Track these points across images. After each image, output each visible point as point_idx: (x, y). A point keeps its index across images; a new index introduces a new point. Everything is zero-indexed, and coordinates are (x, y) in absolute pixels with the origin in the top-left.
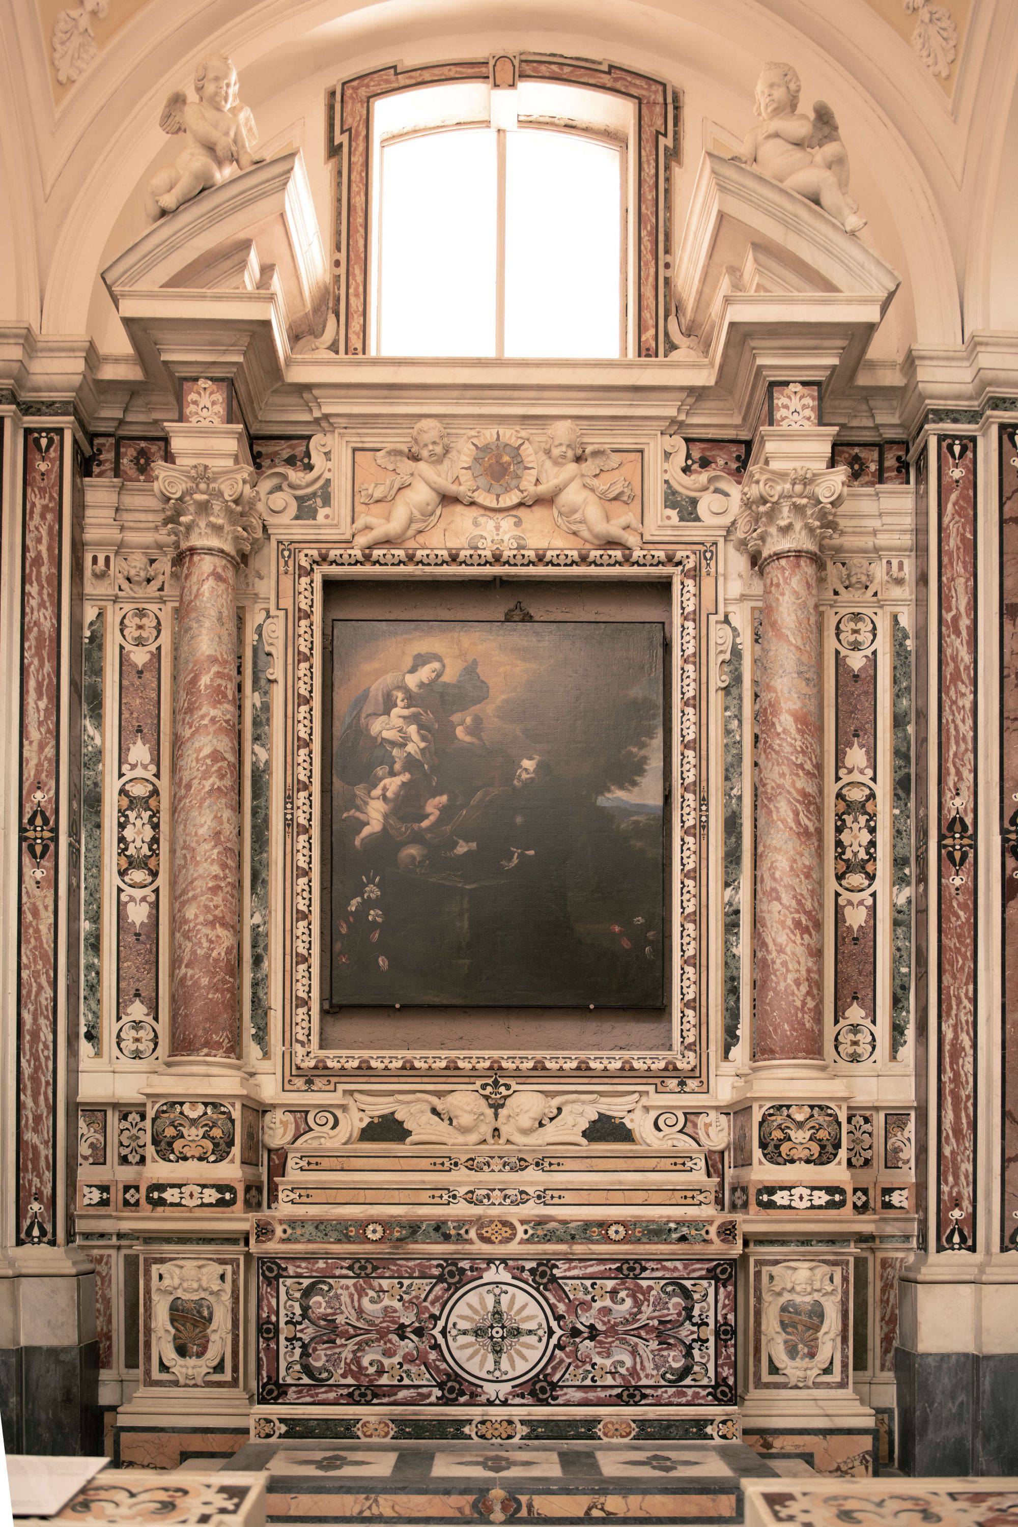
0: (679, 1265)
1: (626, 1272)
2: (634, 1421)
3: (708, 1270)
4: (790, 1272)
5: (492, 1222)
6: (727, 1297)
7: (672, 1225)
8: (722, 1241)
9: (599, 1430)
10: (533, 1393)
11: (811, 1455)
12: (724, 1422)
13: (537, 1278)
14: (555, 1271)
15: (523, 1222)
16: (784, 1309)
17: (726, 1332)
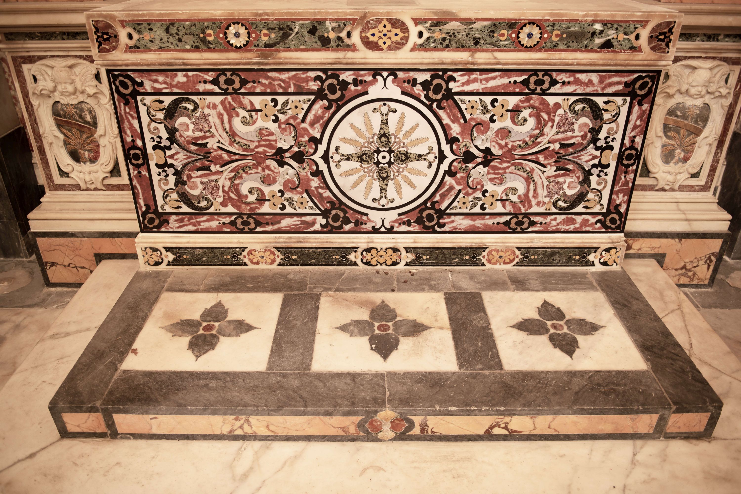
0: (595, 78)
1: (532, 86)
2: (519, 249)
3: (627, 85)
4: (687, 71)
5: (379, 21)
6: (640, 117)
7: (598, 27)
8: (652, 48)
9: (483, 257)
10: (419, 221)
11: (663, 256)
12: (608, 250)
13: (431, 94)
14: (452, 85)
15: (417, 21)
16: (671, 112)
17: (629, 157)
